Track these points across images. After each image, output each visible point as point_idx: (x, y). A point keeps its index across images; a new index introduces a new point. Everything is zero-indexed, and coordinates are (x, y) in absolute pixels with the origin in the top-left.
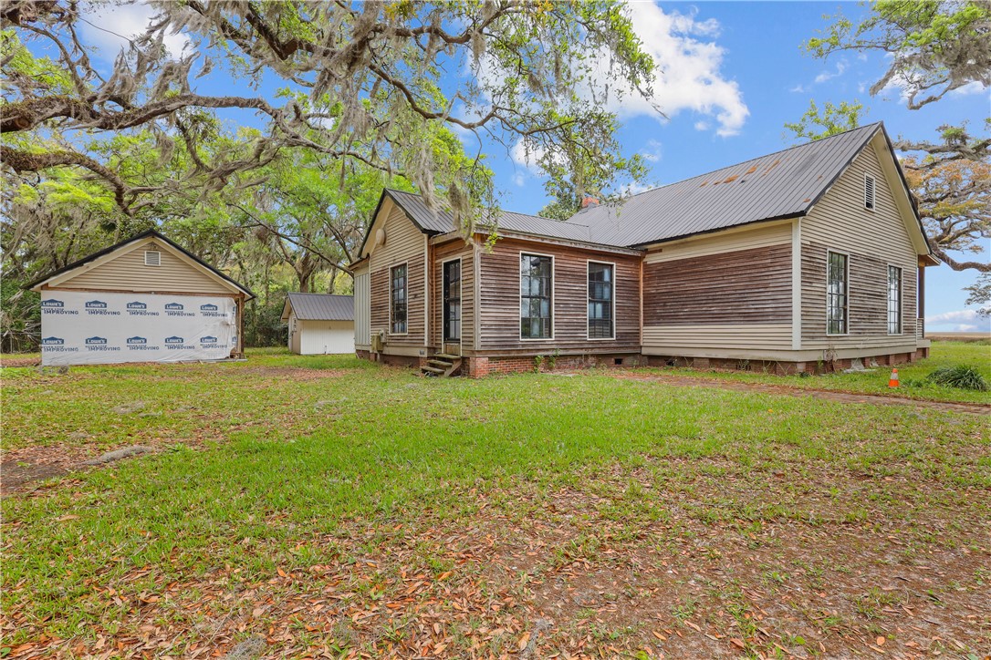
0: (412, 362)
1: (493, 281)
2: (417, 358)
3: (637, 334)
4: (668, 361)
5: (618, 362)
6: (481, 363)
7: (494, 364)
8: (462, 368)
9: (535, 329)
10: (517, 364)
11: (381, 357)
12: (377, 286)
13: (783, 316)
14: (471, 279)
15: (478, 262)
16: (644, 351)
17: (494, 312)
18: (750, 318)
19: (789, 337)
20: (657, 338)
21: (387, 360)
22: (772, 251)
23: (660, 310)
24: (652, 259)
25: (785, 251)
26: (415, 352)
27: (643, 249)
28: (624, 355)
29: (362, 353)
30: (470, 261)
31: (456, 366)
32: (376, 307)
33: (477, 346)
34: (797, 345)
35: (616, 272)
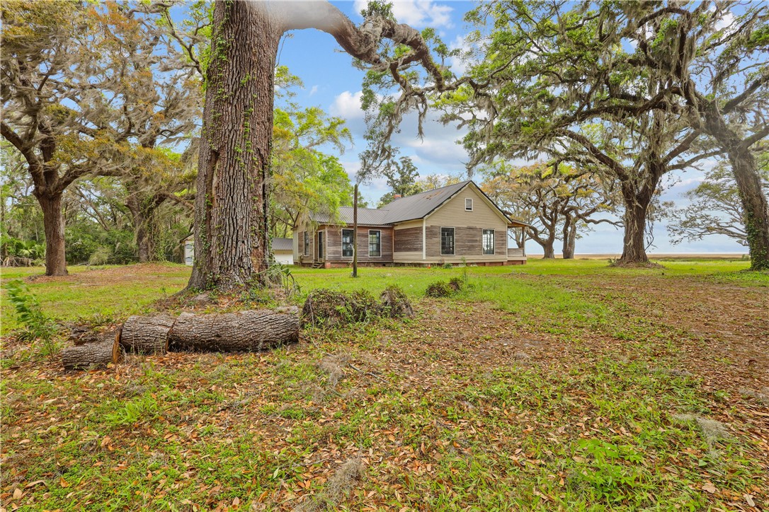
0: (309, 265)
1: (332, 239)
2: (312, 264)
3: (392, 255)
4: (402, 265)
5: (384, 265)
6: (328, 264)
7: (333, 265)
8: (323, 266)
9: (348, 253)
10: (341, 265)
11: (301, 264)
12: (300, 238)
13: (421, 249)
14: (325, 238)
15: (327, 233)
16: (394, 261)
17: (333, 249)
18: (409, 250)
19: (422, 255)
20: (399, 256)
21: (303, 265)
22: (416, 229)
23: (401, 246)
24: (396, 228)
25: (421, 229)
26: (311, 262)
27: (393, 225)
28: (387, 262)
29: (296, 263)
30: (325, 233)
31: (321, 265)
32: (300, 246)
33: (327, 259)
34: (424, 258)
35: (382, 233)
